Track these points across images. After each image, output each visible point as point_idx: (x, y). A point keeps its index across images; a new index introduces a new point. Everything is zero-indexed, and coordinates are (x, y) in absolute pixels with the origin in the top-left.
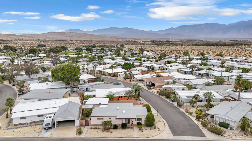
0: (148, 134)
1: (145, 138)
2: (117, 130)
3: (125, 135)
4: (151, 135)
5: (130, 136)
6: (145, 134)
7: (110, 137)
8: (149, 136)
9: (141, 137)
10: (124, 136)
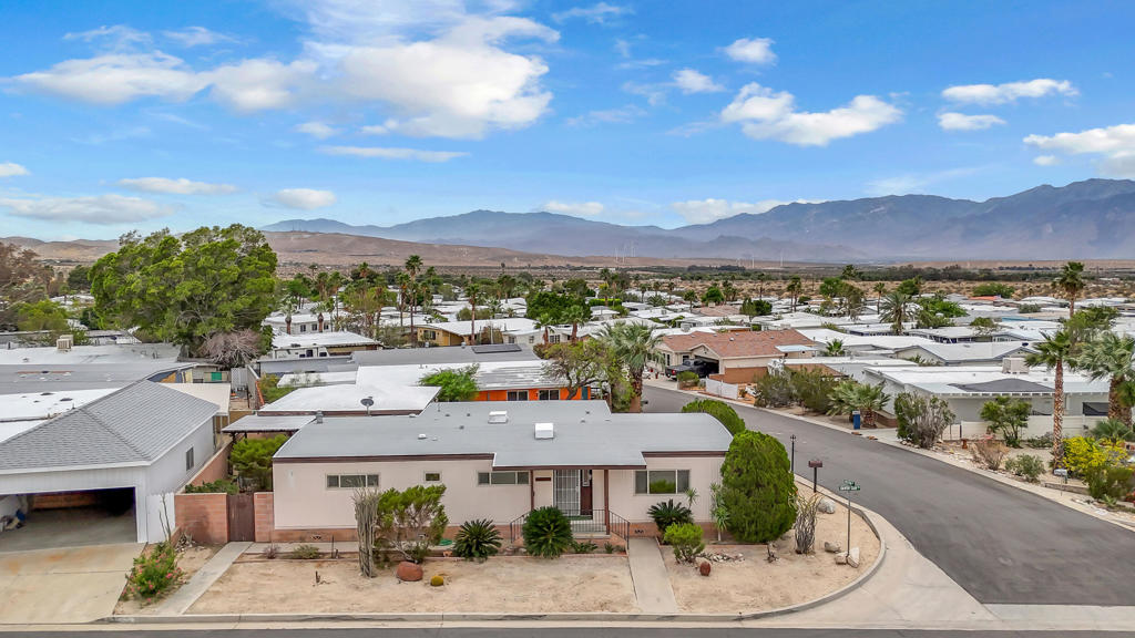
0: (758, 591)
1: (740, 619)
2: (486, 564)
3: (555, 598)
4: (787, 599)
5: (603, 606)
6: (732, 592)
7: (421, 612)
8: (770, 603)
9: (701, 612)
10: (550, 607)
